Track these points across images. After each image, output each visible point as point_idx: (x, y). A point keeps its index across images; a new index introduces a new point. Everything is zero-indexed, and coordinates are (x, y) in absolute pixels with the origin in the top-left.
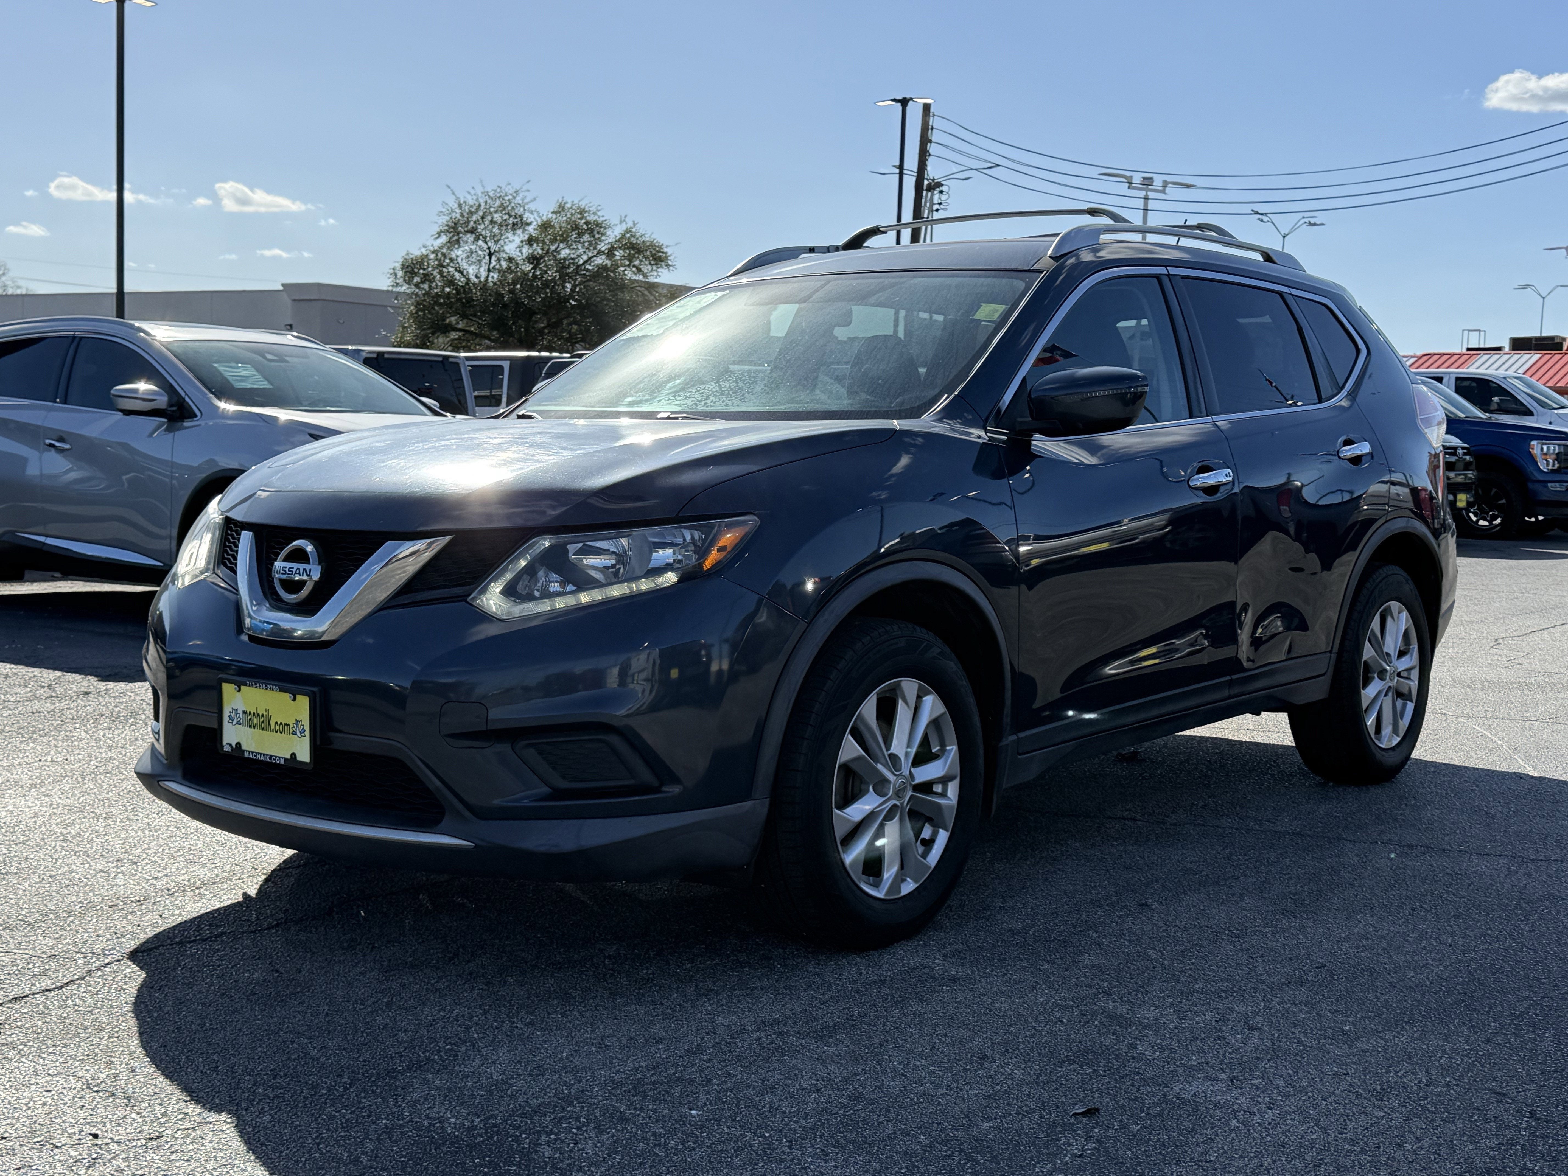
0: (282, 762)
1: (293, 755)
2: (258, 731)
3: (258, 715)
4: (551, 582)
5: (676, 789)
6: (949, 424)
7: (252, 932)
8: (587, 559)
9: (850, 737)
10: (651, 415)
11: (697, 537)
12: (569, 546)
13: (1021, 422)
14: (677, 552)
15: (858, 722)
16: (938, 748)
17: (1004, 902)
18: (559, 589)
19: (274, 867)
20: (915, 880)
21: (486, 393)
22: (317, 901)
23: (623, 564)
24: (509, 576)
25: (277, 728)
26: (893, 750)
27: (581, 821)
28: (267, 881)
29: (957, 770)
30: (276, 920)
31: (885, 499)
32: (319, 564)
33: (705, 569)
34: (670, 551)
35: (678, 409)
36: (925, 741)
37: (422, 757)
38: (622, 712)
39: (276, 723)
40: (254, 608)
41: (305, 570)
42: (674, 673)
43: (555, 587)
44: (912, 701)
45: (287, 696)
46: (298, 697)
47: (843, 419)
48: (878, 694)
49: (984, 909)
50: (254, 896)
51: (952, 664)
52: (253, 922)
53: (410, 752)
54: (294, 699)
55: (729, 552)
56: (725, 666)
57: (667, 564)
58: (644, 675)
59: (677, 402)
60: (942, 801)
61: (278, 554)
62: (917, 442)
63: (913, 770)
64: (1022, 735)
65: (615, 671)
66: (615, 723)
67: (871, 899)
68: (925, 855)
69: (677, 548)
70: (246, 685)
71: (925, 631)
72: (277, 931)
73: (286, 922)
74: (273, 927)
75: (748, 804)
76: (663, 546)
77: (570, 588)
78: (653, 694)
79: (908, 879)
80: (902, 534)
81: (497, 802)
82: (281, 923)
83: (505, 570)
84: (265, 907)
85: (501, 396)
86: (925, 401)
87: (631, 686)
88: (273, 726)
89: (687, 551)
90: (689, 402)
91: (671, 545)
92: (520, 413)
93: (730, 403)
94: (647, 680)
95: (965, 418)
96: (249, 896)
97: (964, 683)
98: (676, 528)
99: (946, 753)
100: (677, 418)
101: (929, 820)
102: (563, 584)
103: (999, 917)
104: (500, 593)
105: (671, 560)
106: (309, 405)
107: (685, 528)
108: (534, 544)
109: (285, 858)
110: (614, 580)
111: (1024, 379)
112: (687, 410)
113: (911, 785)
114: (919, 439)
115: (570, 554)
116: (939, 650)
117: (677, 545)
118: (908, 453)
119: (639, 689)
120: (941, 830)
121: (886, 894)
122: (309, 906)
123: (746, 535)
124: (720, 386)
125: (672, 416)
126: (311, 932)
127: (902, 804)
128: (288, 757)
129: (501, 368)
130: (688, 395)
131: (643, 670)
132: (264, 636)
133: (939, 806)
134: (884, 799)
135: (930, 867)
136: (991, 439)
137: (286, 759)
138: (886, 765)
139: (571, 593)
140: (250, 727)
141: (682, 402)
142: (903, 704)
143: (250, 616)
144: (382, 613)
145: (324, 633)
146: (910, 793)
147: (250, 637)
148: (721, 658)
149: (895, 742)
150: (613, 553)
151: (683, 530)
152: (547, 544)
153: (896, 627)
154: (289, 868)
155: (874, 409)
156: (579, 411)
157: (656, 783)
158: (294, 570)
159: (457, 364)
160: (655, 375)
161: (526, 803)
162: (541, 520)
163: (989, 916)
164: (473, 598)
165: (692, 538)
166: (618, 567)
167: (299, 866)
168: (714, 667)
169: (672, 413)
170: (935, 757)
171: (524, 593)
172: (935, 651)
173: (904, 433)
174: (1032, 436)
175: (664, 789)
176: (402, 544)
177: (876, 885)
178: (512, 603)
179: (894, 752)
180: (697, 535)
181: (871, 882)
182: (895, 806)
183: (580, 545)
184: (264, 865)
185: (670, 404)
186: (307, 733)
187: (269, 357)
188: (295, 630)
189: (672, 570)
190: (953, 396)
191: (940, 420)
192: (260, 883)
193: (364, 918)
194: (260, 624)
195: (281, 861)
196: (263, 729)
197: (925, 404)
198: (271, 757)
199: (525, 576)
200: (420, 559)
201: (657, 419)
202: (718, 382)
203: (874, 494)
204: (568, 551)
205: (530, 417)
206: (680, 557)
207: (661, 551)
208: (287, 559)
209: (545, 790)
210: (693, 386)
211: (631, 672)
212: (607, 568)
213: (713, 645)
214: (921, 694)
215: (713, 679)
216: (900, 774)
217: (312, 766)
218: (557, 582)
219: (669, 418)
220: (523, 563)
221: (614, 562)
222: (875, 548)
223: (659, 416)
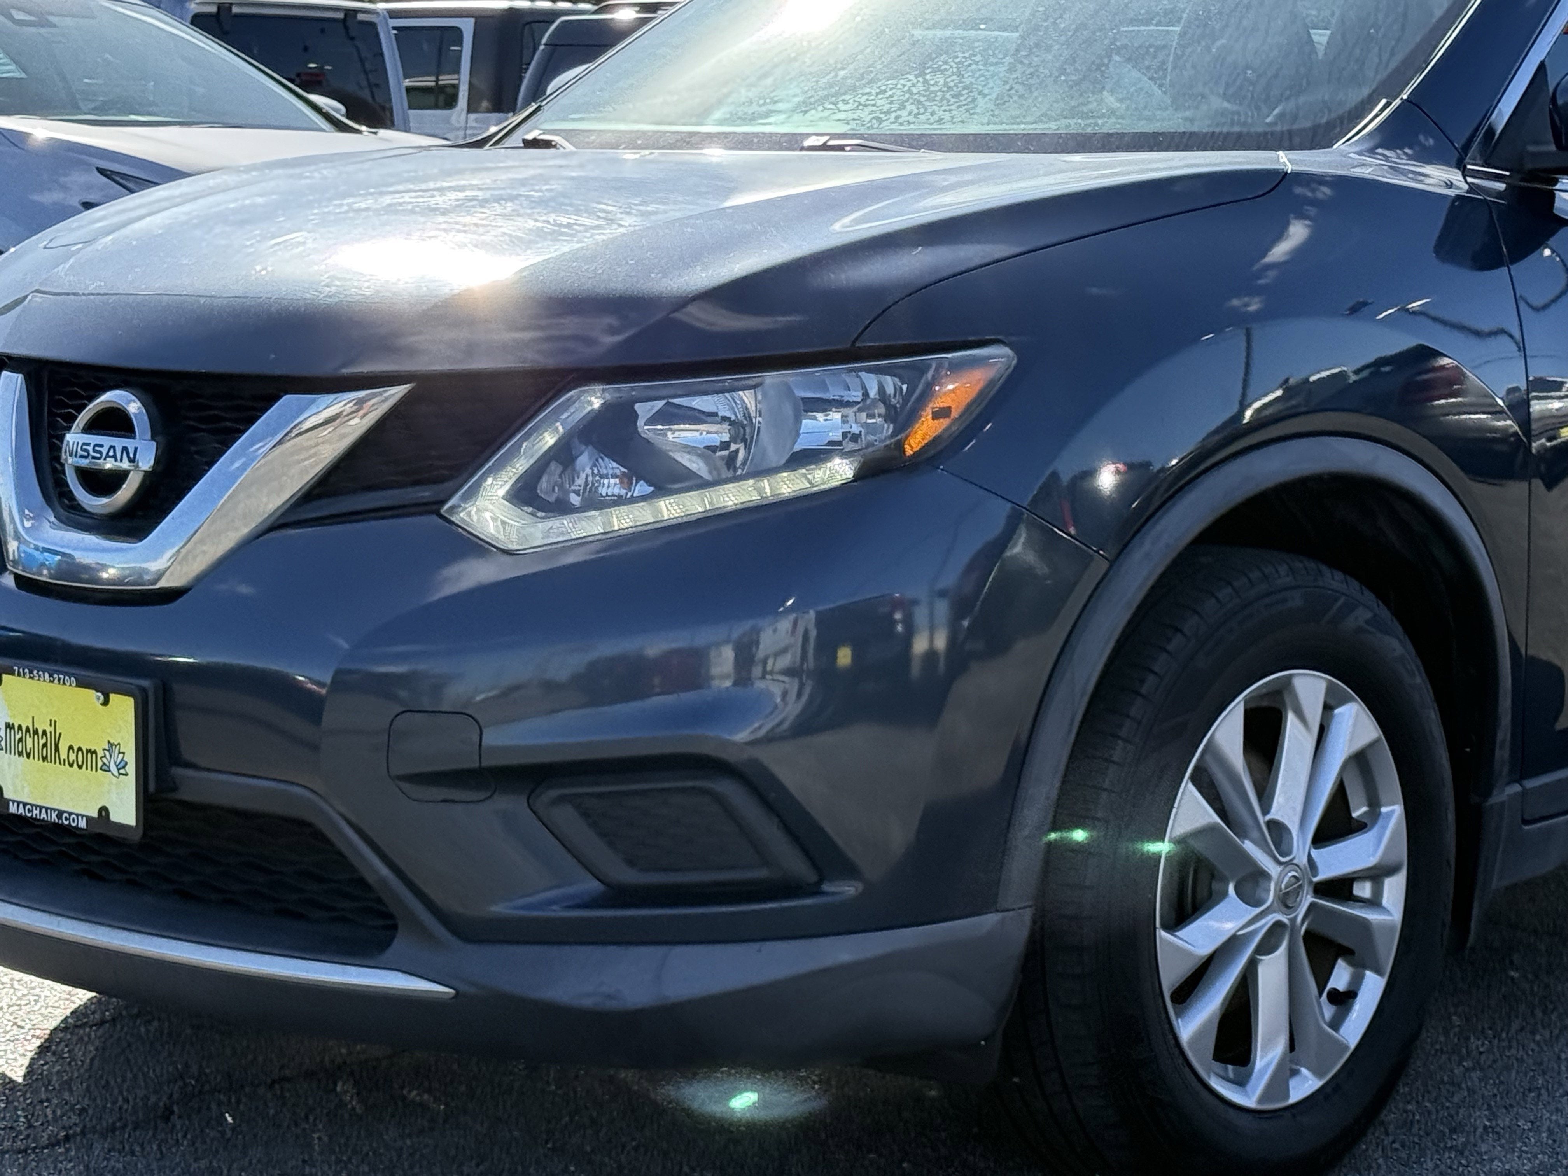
0: (83, 824)
1: (104, 811)
2: (35, 763)
3: (36, 732)
4: (602, 477)
5: (849, 889)
6: (1387, 158)
7: (20, 1152)
8: (674, 431)
9: (1191, 787)
10: (793, 142)
11: (890, 390)
12: (637, 406)
13: (1534, 154)
14: (851, 418)
15: (1208, 758)
16: (1364, 809)
17: (1493, 1116)
18: (618, 490)
19: (54, 1023)
20: (1318, 1072)
21: (428, 81)
22: (141, 1093)
23: (744, 440)
24: (521, 466)
25: (72, 757)
26: (1275, 813)
27: (662, 950)
28: (43, 1050)
29: (1402, 853)
30: (64, 1128)
31: (1258, 312)
32: (153, 439)
33: (909, 452)
34: (836, 416)
35: (842, 129)
36: (1340, 796)
37: (353, 818)
38: (742, 736)
39: (71, 748)
40: (28, 524)
41: (125, 449)
42: (844, 656)
43: (611, 487)
44: (1314, 715)
45: (92, 696)
46: (112, 696)
47: (1177, 149)
48: (1246, 701)
49: (1453, 1130)
50: (20, 1080)
51: (1395, 644)
52: (20, 1132)
53: (326, 807)
54: (106, 703)
55: (956, 420)
56: (941, 643)
57: (831, 443)
58: (785, 661)
59: (842, 116)
60: (1372, 916)
61: (72, 419)
62: (1320, 195)
63: (1314, 853)
64: (1531, 784)
65: (728, 654)
66: (730, 756)
67: (1231, 1111)
68: (1336, 1023)
69: (850, 411)
70: (11, 672)
71: (1339, 575)
72: (68, 1150)
73: (83, 1133)
74: (58, 1143)
75: (990, 920)
76: (823, 405)
77: (641, 488)
78: (805, 698)
79: (1304, 1070)
80: (1287, 381)
81: (499, 909)
82: (75, 1135)
83: (515, 451)
84: (42, 1102)
85: (456, 87)
86: (1341, 112)
87: (760, 685)
88: (63, 755)
89: (871, 416)
90: (864, 114)
91: (840, 404)
92: (530, 137)
93: (947, 116)
94: (790, 672)
95: (1420, 143)
96: (11, 1081)
97: (1418, 680)
98: (850, 370)
99: (1380, 822)
100: (841, 148)
101: (1346, 953)
102: (627, 480)
103: (1484, 1148)
104: (504, 498)
105: (837, 436)
106: (94, 111)
107: (869, 370)
108: (570, 402)
109: (74, 1007)
110: (726, 474)
111: (1542, 66)
112: (863, 130)
113: (1311, 882)
114: (1326, 190)
115: (640, 423)
116: (1369, 615)
117: (849, 404)
118: (1301, 216)
119: (776, 690)
120: (1368, 973)
121: (1261, 1101)
122: (127, 1101)
123: (991, 383)
124: (926, 82)
125: (832, 143)
126: (133, 1153)
127: (1293, 921)
128: (95, 814)
129: (457, 33)
130: (863, 100)
131: (784, 651)
132: (44, 576)
133: (1365, 924)
134: (1258, 910)
135: (1347, 1047)
136: (1472, 188)
137: (89, 819)
138: (1262, 844)
139: (644, 498)
140: (20, 754)
141: (851, 115)
142: (1297, 722)
143: (17, 537)
144: (273, 535)
145: (160, 575)
146: (1308, 899)
147: (17, 577)
148: (932, 629)
149: (1279, 799)
150: (725, 419)
151: (863, 374)
152: (597, 403)
153: (1283, 569)
154: (84, 1025)
155: (1237, 129)
156: (644, 133)
157: (811, 877)
158: (104, 451)
159: (372, 25)
160: (795, 59)
161: (557, 912)
162: (586, 354)
163: (1465, 1145)
164: (452, 508)
165: (882, 390)
166: (733, 447)
167: (102, 1023)
168: (920, 645)
169: (834, 136)
170: (1360, 827)
171: (552, 499)
172: (1361, 616)
173: (1298, 177)
174: (1556, 181)
175: (826, 887)
176: (314, 400)
177: (1241, 1082)
178: (530, 519)
179: (1278, 817)
180: (890, 383)
181: (1231, 1075)
182: (1278, 925)
183: (660, 404)
184: (36, 1018)
185: (827, 119)
186: (131, 769)
187: (19, 16)
188: (104, 567)
189: (844, 455)
190: (1397, 102)
191: (1372, 151)
192: (30, 1055)
193: (234, 1129)
194: (37, 554)
195: (68, 1013)
196: (44, 759)
197: (1341, 119)
198: (60, 814)
199: (553, 465)
200: (342, 430)
201: (803, 149)
202: (922, 74)
203: (1235, 302)
204: (636, 416)
205: (547, 144)
206: (856, 429)
207: (820, 416)
208: (91, 427)
209: (593, 886)
210: (871, 82)
211: (761, 654)
212: (712, 449)
213: (915, 602)
214: (1331, 702)
215: (916, 669)
216: (1290, 863)
217: (140, 832)
218: (614, 476)
219: (825, 147)
220: (549, 440)
221: (726, 437)
222: (1235, 409)
223: (807, 143)
